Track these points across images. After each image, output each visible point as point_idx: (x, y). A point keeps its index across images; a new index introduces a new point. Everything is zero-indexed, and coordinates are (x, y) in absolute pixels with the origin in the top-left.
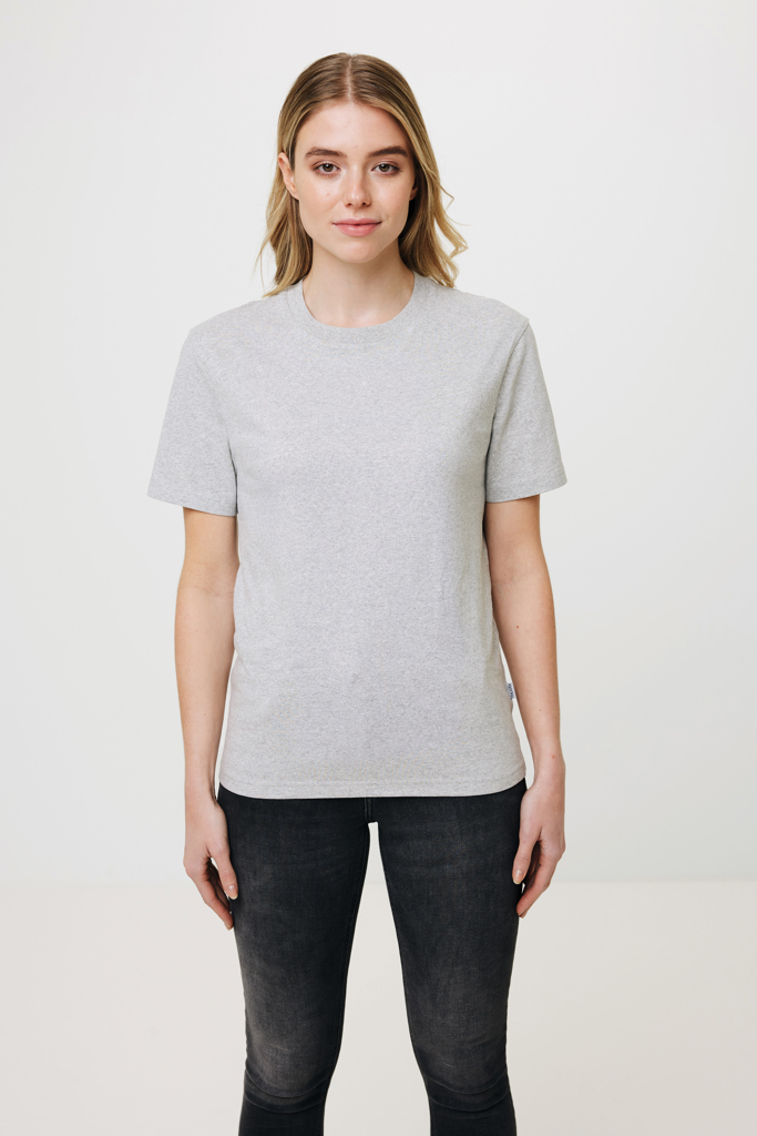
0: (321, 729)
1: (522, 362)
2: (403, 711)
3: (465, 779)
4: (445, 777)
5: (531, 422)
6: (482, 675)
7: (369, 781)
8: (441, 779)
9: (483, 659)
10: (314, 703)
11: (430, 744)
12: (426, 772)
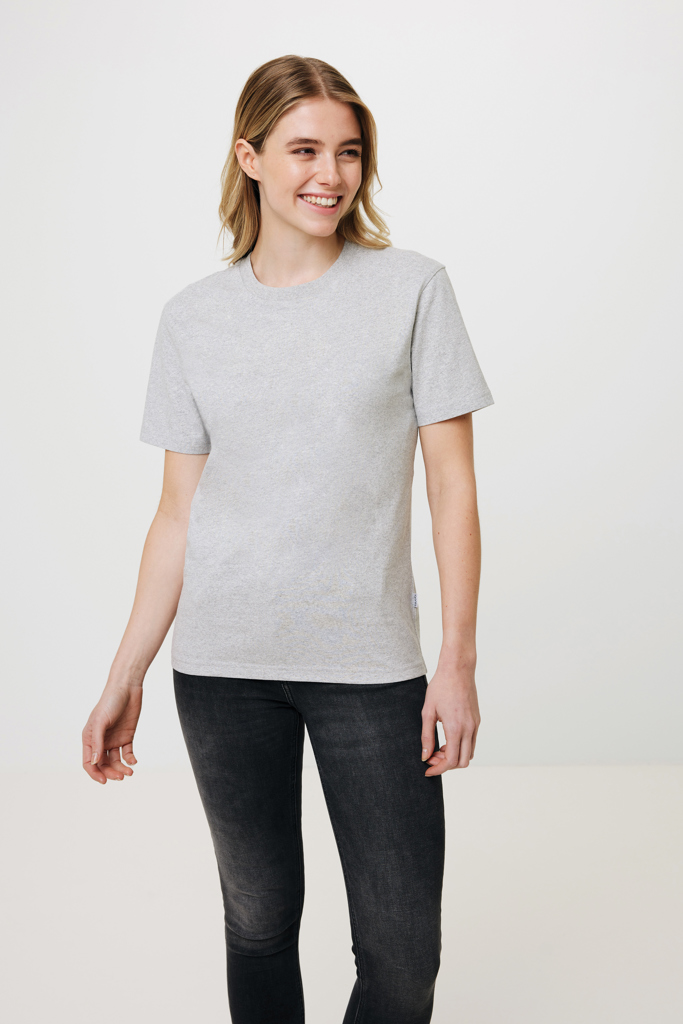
0: (240, 618)
1: (431, 302)
2: (307, 607)
3: (360, 669)
4: (342, 666)
5: (444, 354)
6: (381, 580)
7: (280, 666)
8: (339, 668)
9: (383, 566)
10: (235, 595)
11: (331, 637)
12: (327, 660)
